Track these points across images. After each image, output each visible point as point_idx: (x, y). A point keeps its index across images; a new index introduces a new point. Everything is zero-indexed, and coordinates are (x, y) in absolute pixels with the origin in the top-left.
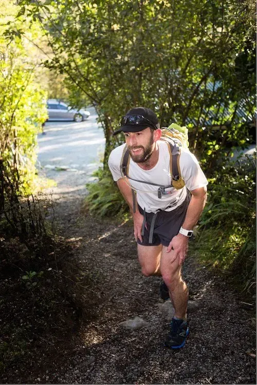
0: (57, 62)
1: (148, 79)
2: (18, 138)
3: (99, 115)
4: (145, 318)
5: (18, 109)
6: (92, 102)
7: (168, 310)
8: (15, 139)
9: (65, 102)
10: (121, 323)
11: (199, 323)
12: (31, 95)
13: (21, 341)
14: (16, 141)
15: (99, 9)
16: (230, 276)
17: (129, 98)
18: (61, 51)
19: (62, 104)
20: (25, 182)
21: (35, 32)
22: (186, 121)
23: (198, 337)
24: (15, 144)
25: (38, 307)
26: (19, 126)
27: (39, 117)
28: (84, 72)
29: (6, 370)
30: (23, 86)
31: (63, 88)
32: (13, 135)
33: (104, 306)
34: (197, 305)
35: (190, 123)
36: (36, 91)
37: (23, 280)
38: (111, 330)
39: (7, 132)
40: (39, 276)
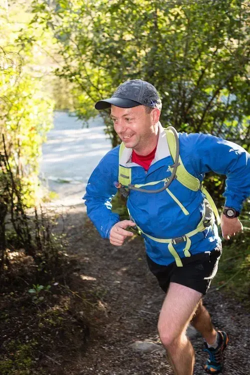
0: (67, 71)
2: (22, 147)
3: (107, 126)
5: (24, 117)
8: (19, 148)
10: (131, 345)
12: (37, 103)
14: (19, 151)
15: (113, 19)
16: (246, 298)
18: (72, 60)
20: (28, 192)
21: (45, 40)
24: (19, 153)
26: (24, 135)
28: (94, 81)
31: (69, 97)
32: (17, 144)
33: (111, 326)
36: (42, 99)
37: (30, 293)
38: (120, 352)
39: (11, 140)
40: (46, 291)
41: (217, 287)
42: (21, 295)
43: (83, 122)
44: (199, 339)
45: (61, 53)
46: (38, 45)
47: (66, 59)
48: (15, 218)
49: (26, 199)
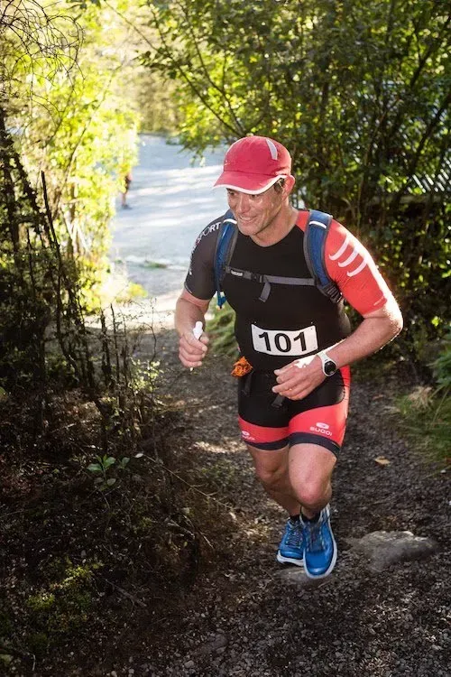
0: (165, 57)
2: (78, 199)
5: (84, 144)
7: (371, 552)
8: (74, 201)
10: (277, 572)
12: (108, 118)
14: (74, 207)
18: (175, 37)
20: (89, 282)
24: (72, 211)
25: (117, 528)
26: (82, 177)
29: (50, 651)
30: (96, 101)
31: (167, 108)
32: (69, 193)
36: (118, 111)
37: (90, 472)
38: (257, 585)
39: (58, 187)
40: (119, 467)
41: (441, 468)
42: (73, 475)
43: (194, 153)
44: (406, 564)
45: (154, 24)
46: (112, 8)
47: (163, 35)
48: (63, 331)
49: (84, 296)
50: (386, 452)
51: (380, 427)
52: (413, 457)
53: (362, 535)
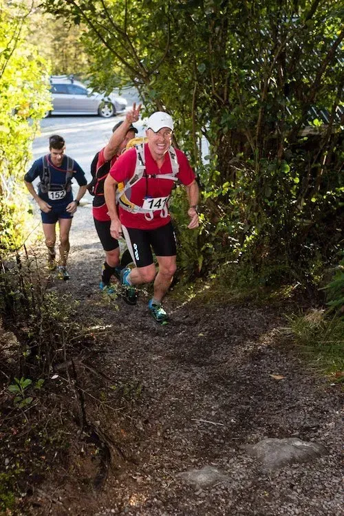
0: (69, 2)
1: (238, 32)
4: (221, 468)
6: (132, 78)
7: (263, 456)
9: (83, 81)
10: (179, 474)
11: (320, 481)
12: (21, 66)
13: (7, 495)
17: (201, 68)
19: (76, 83)
22: (309, 113)
23: (317, 504)
25: (35, 439)
27: (35, 106)
28: (119, 21)
30: (8, 50)
31: (80, 53)
33: (148, 444)
34: (317, 450)
35: (316, 117)
36: (30, 58)
37: (10, 392)
38: (161, 485)
40: (35, 387)
44: (295, 465)
50: (281, 369)
51: (276, 347)
52: (306, 372)
53: (257, 441)
